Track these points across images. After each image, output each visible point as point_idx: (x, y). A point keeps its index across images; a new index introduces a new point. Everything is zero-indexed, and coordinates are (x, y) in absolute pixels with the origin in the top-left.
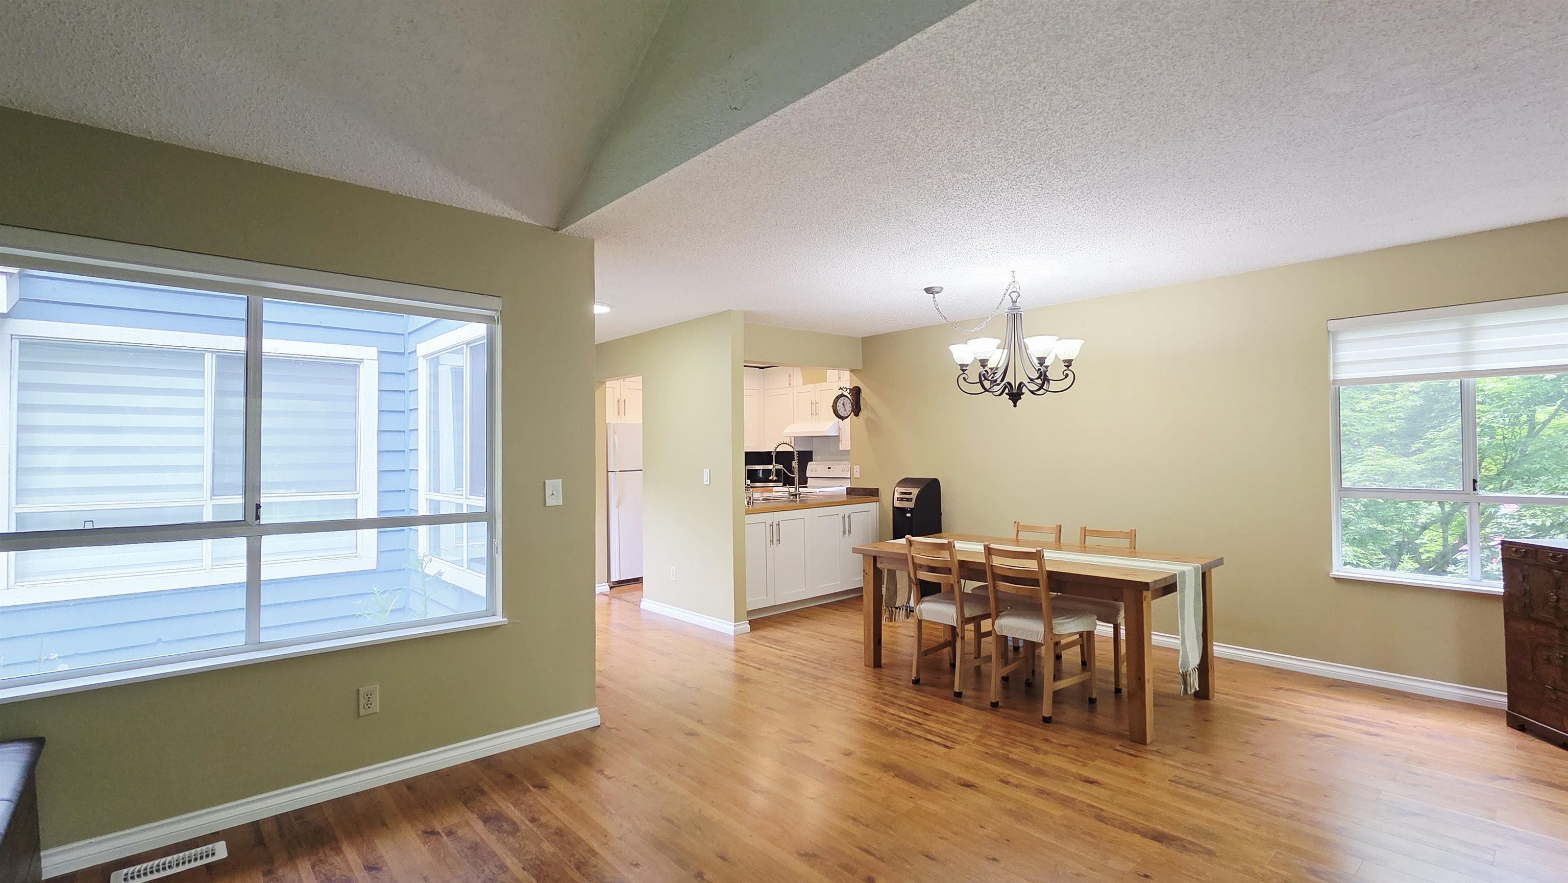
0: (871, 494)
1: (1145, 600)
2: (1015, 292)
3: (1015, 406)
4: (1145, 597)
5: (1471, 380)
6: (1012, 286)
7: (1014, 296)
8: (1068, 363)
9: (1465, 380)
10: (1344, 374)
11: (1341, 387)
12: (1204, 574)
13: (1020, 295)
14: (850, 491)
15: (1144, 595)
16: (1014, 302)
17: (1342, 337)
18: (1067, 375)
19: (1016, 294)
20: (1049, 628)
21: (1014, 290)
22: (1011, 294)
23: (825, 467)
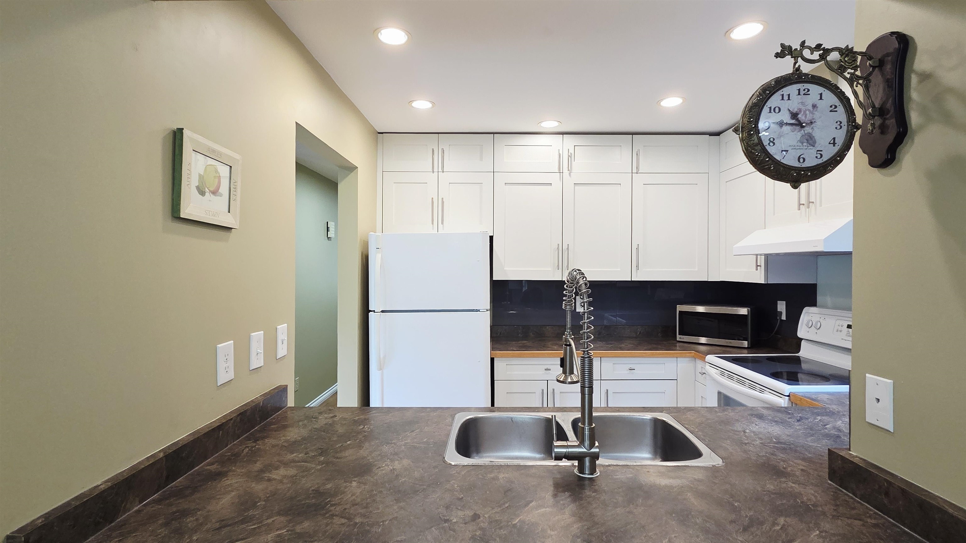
23: (841, 323)
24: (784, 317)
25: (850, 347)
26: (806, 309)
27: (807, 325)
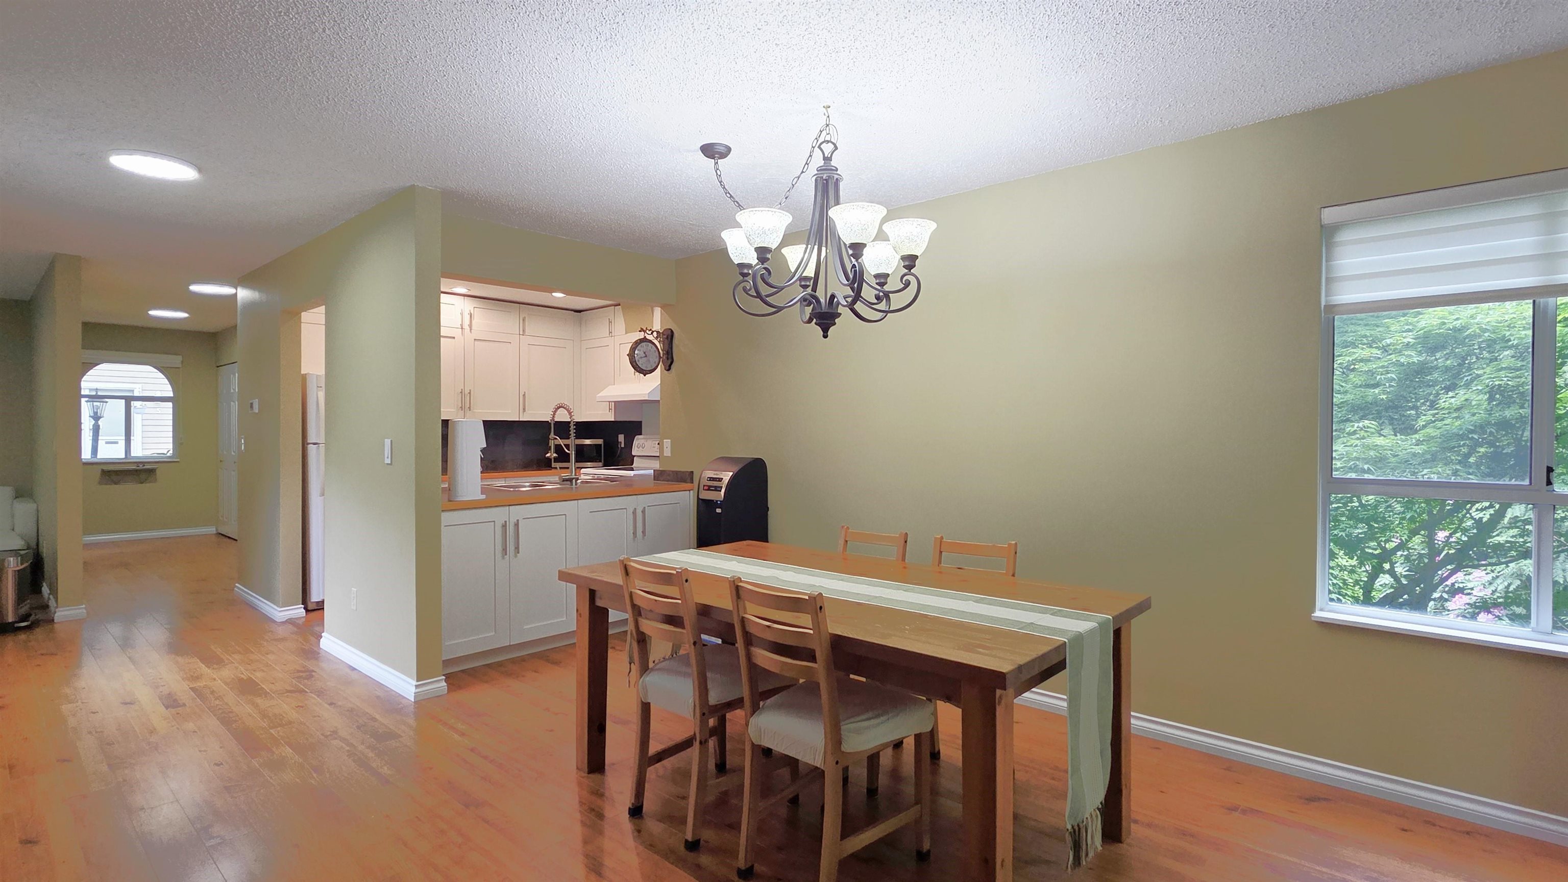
0: (684, 478)
1: (1000, 702)
2: (828, 142)
3: (825, 336)
4: (1000, 697)
5: (1551, 300)
6: (824, 133)
7: (827, 148)
8: (910, 261)
9: (1541, 301)
10: (1346, 295)
11: (1336, 317)
12: (1117, 633)
13: (836, 148)
14: (659, 475)
15: (997, 696)
16: (827, 159)
17: (1344, 236)
18: (907, 284)
19: (831, 146)
20: (835, 739)
21: (828, 138)
22: (822, 146)
23: (654, 442)
24: (623, 446)
25: (658, 455)
26: (637, 437)
27: (637, 447)
